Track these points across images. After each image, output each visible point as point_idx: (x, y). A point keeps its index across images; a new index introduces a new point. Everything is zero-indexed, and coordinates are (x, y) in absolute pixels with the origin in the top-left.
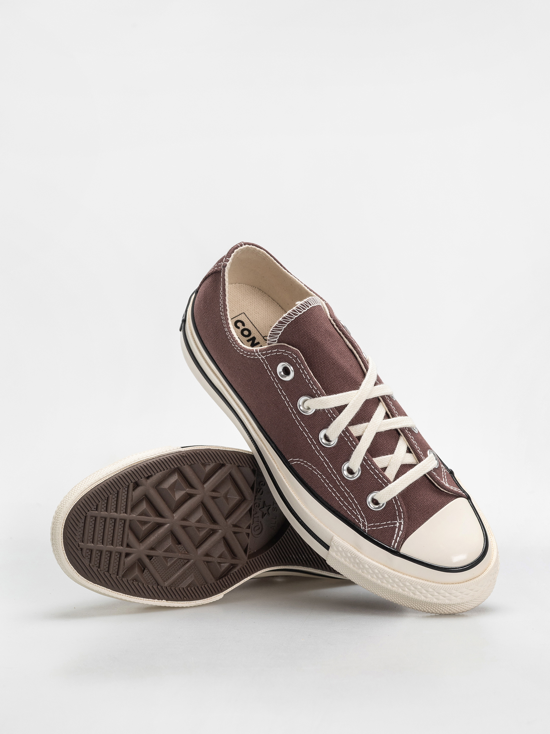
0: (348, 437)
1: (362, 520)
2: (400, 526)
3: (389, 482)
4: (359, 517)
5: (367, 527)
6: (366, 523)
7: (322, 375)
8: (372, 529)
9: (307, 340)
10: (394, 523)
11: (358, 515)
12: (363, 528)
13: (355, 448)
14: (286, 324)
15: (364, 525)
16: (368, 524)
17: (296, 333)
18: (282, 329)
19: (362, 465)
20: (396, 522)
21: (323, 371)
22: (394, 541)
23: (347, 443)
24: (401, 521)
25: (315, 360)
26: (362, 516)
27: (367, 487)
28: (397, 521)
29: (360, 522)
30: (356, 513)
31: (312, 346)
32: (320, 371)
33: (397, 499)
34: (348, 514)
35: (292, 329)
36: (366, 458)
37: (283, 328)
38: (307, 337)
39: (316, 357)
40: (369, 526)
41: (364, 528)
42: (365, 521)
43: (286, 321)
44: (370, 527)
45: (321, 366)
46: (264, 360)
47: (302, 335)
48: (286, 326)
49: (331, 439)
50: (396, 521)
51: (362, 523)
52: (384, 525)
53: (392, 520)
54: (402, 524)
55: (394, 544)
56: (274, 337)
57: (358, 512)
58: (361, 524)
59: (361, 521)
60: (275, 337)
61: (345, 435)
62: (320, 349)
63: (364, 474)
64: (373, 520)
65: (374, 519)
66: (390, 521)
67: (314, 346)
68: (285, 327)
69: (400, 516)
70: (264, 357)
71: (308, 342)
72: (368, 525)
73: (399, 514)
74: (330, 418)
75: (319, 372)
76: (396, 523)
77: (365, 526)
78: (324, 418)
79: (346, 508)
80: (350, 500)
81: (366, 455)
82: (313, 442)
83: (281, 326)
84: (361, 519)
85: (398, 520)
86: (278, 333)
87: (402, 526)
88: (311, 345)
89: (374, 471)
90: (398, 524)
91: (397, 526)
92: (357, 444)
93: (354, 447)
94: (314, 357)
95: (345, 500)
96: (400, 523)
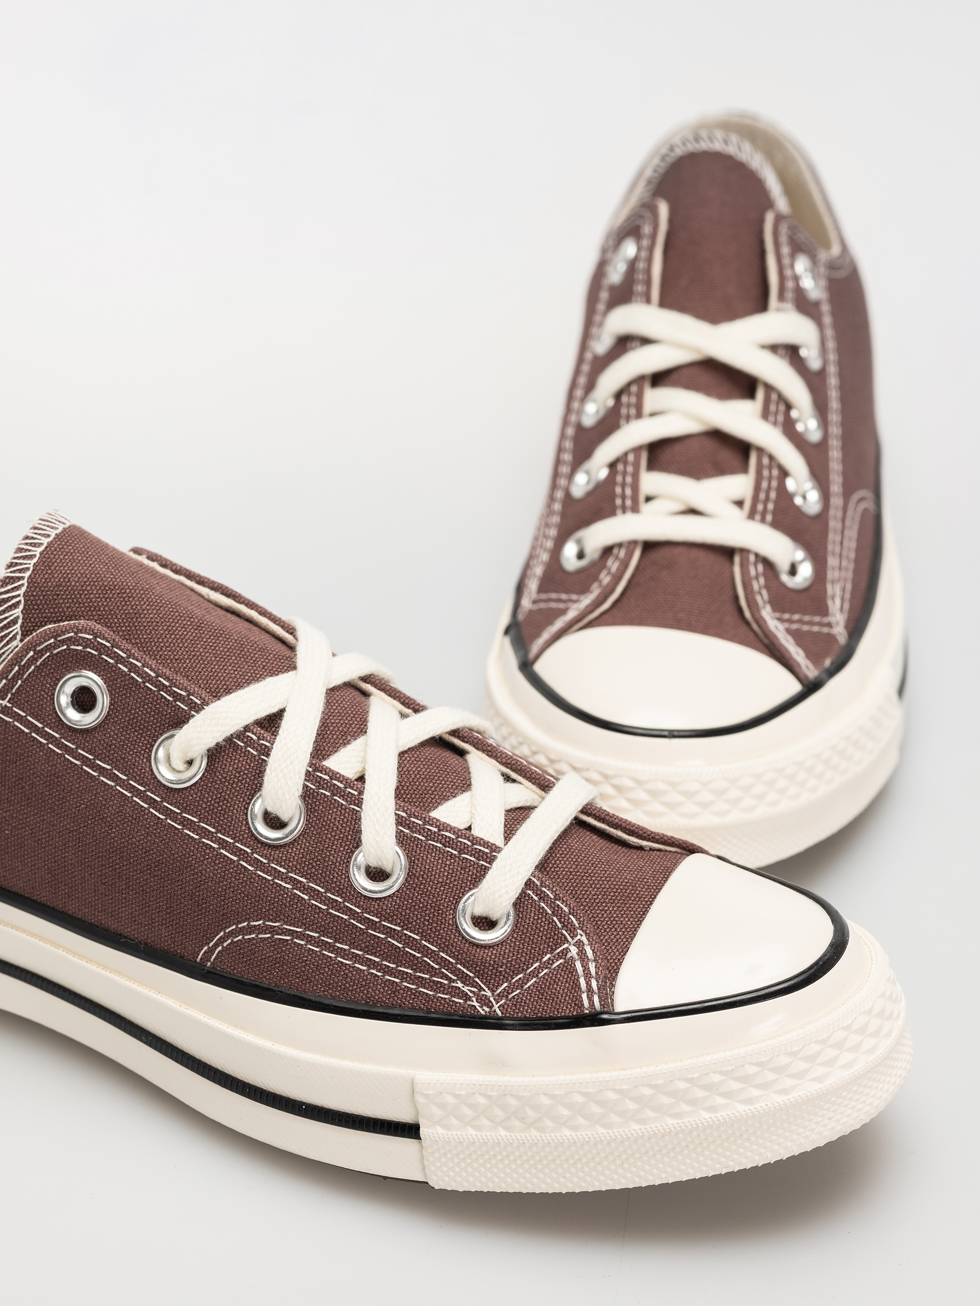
0: (326, 784)
1: (473, 989)
2: (582, 954)
3: (495, 849)
4: (460, 985)
5: (494, 1002)
6: (486, 989)
7: (180, 665)
8: (510, 996)
9: (97, 596)
10: (562, 951)
11: (454, 981)
12: (483, 1010)
13: (359, 803)
14: (23, 578)
15: (484, 1001)
16: (493, 991)
17: (61, 591)
18: (20, 601)
19: (401, 839)
20: (566, 946)
21: (180, 653)
22: (586, 994)
23: (333, 801)
24: (579, 937)
25: (145, 636)
26: (465, 979)
27: (442, 888)
28: (568, 941)
29: (467, 998)
30: (446, 982)
31: (118, 604)
32: (172, 657)
33: (538, 884)
34: (424, 996)
35: (45, 585)
36: (404, 814)
37: (19, 595)
38: (93, 588)
39: (142, 628)
40: (499, 995)
41: (487, 1009)
42: (481, 989)
43: (20, 571)
44: (503, 996)
45: (167, 644)
46: (10, 712)
47: (79, 588)
48: (26, 584)
49: (284, 817)
50: (564, 944)
51: (474, 999)
52: (538, 970)
53: (552, 949)
54: (584, 944)
55: (590, 999)
56: (8, 639)
57: (450, 975)
58: (473, 1001)
59: (471, 995)
60: (11, 636)
61: (319, 782)
62: (142, 603)
63: (418, 859)
64: (500, 972)
65: (501, 967)
66: (547, 953)
67: (123, 603)
68: (24, 589)
69: (569, 926)
70: (9, 702)
71: (104, 600)
72: (493, 995)
73: (563, 923)
74: (257, 758)
75: (169, 661)
76: (567, 950)
77: (487, 1001)
78: (240, 765)
79: (413, 984)
80: (414, 953)
81: (398, 807)
82: (241, 849)
83: (13, 589)
84: (466, 989)
85: (569, 939)
86: (12, 618)
87: (588, 950)
88: (114, 604)
89: (440, 837)
90: (574, 951)
91: (576, 957)
92: (361, 793)
93: (357, 801)
94: (137, 630)
95: (399, 963)
96: (579, 944)
